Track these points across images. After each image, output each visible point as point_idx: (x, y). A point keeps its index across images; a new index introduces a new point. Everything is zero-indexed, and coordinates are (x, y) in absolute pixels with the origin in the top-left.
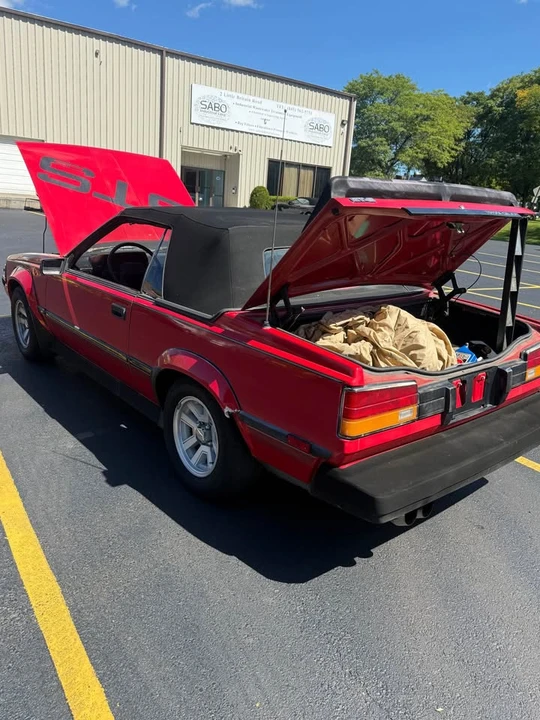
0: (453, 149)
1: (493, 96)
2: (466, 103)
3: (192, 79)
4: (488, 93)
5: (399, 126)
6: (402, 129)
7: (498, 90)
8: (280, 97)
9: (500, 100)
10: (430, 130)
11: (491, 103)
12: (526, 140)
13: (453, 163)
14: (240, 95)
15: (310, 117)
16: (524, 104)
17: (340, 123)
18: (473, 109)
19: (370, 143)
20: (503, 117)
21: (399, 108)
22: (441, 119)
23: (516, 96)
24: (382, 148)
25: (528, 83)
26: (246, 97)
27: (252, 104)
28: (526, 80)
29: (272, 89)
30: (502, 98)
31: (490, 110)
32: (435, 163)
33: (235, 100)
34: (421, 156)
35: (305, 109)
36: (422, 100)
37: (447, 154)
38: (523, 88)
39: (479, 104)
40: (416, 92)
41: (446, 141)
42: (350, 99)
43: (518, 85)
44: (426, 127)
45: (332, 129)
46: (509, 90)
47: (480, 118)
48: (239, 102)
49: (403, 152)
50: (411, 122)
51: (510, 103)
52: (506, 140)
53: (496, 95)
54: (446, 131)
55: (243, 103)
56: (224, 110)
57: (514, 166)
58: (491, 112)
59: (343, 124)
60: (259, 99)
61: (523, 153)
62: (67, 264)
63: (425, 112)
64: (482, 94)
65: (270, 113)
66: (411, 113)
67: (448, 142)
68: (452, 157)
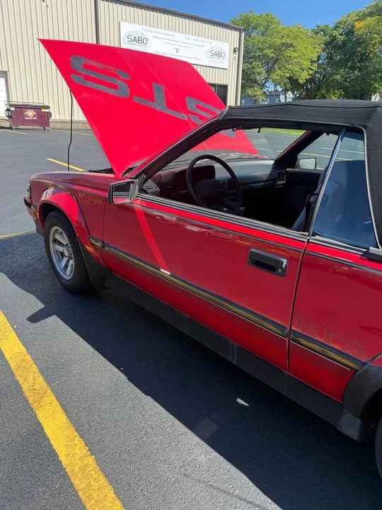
0: (310, 69)
1: (336, 28)
2: (316, 33)
3: (120, 18)
4: (332, 26)
5: (270, 53)
6: (273, 54)
7: (340, 23)
8: (187, 31)
9: (342, 30)
10: (294, 55)
11: (335, 33)
12: (361, 60)
13: (310, 79)
14: (157, 30)
15: (210, 46)
16: (360, 32)
17: (232, 50)
18: (322, 38)
19: (250, 66)
20: (344, 43)
21: (270, 39)
22: (300, 45)
23: (353, 26)
24: (258, 70)
25: (362, 17)
26: (161, 31)
27: (168, 37)
28: (361, 14)
29: (181, 23)
30: (343, 28)
31: (334, 38)
32: (297, 80)
33: (154, 34)
34: (288, 75)
35: (206, 40)
36: (286, 32)
37: (305, 72)
38: (357, 20)
39: (325, 34)
40: (281, 27)
41: (305, 63)
42: (240, 30)
43: (355, 19)
44: (289, 53)
45: (227, 56)
46: (348, 22)
47: (327, 44)
48: (156, 35)
49: (274, 73)
50: (279, 49)
51: (350, 32)
52: (347, 61)
53: (338, 27)
54: (305, 55)
55: (161, 36)
56: (145, 42)
57: (354, 80)
58: (335, 40)
59: (235, 51)
60: (171, 33)
61: (360, 70)
62: (137, 187)
63: (289, 41)
64: (327, 26)
65: (180, 44)
66: (279, 42)
67: (307, 64)
68: (309, 75)
